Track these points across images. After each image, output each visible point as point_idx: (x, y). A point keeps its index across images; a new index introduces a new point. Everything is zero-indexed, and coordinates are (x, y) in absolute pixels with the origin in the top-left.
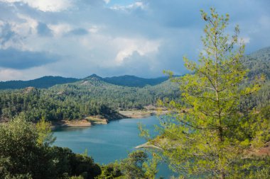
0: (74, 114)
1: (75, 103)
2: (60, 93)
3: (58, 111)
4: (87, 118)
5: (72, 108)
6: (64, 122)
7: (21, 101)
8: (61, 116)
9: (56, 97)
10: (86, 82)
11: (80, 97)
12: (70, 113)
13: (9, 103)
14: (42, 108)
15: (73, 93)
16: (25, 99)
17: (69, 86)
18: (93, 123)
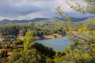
0: (48, 33)
1: (48, 29)
2: (42, 24)
3: (41, 31)
4: (53, 34)
5: (47, 30)
6: (44, 36)
7: (27, 28)
8: (42, 33)
9: (40, 26)
10: (53, 20)
11: (50, 26)
12: (46, 32)
13: (22, 28)
14: (35, 30)
15: (47, 25)
16: (28, 27)
17: (46, 22)
18: (55, 37)
